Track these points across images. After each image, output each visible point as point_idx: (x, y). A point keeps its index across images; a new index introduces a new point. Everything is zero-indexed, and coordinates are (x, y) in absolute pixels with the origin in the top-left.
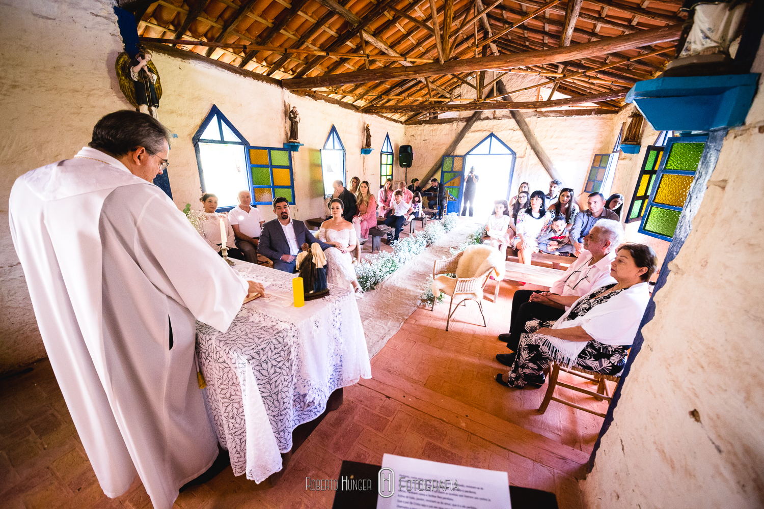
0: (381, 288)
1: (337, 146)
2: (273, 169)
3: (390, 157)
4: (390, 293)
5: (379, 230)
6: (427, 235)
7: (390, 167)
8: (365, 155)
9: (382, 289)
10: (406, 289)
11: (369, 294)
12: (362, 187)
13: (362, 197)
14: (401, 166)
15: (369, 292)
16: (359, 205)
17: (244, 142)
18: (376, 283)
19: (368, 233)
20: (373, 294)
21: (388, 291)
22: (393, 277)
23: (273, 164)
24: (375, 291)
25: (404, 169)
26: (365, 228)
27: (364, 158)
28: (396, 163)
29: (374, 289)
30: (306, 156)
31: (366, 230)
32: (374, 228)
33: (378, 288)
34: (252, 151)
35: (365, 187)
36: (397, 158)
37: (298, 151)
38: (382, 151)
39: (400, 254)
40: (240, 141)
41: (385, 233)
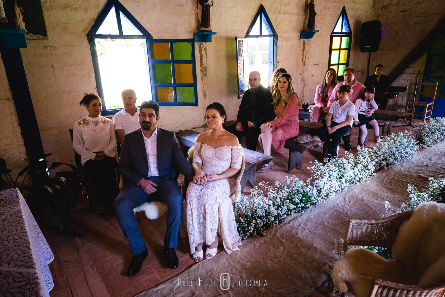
0: (274, 235)
1: (266, 31)
2: (175, 64)
3: (345, 39)
4: (282, 249)
5: (298, 143)
6: (379, 153)
7: (344, 53)
8: (306, 40)
9: (275, 238)
10: (312, 246)
11: (251, 243)
12: (280, 82)
13: (281, 96)
14: (363, 50)
15: (252, 240)
16: (276, 106)
17: (146, 35)
18: (267, 226)
19: (283, 146)
20: (258, 245)
21: (282, 243)
22: (299, 220)
23: (175, 59)
24: (262, 240)
25: (366, 54)
26: (280, 139)
27: (304, 44)
28: (355, 47)
29: (262, 235)
30: (223, 47)
31: (281, 142)
32: (291, 139)
33: (268, 236)
34: (155, 45)
35: (285, 82)
36: (356, 40)
37: (210, 41)
38: (333, 33)
39: (321, 182)
40: (141, 34)
41: (305, 148)
